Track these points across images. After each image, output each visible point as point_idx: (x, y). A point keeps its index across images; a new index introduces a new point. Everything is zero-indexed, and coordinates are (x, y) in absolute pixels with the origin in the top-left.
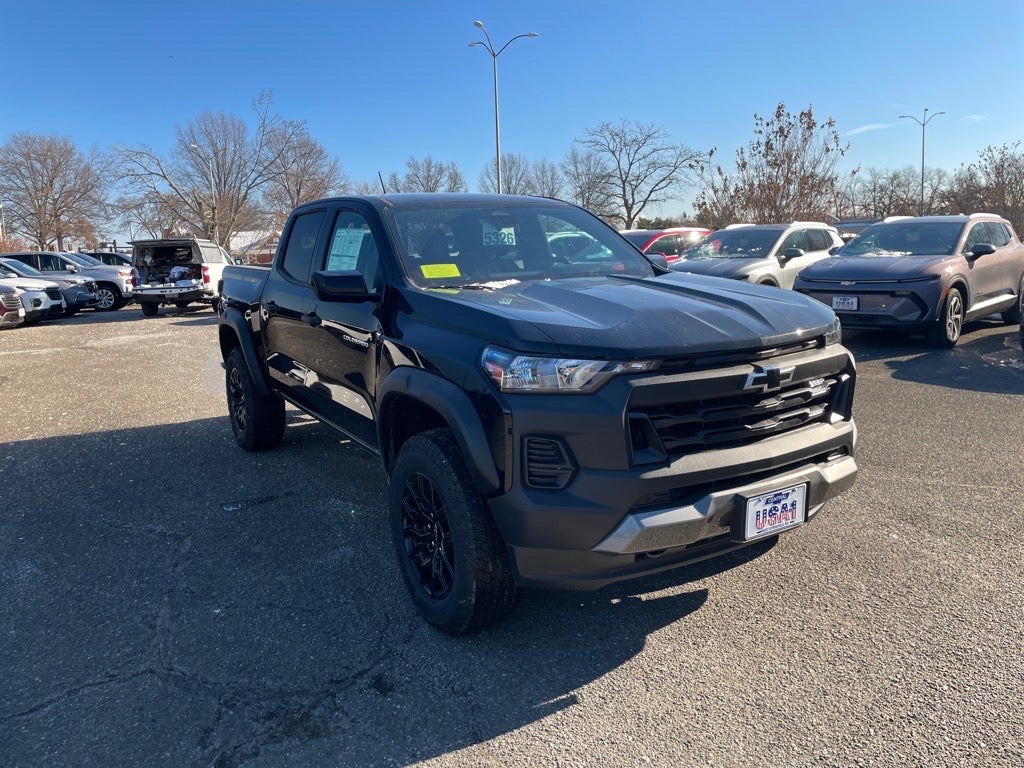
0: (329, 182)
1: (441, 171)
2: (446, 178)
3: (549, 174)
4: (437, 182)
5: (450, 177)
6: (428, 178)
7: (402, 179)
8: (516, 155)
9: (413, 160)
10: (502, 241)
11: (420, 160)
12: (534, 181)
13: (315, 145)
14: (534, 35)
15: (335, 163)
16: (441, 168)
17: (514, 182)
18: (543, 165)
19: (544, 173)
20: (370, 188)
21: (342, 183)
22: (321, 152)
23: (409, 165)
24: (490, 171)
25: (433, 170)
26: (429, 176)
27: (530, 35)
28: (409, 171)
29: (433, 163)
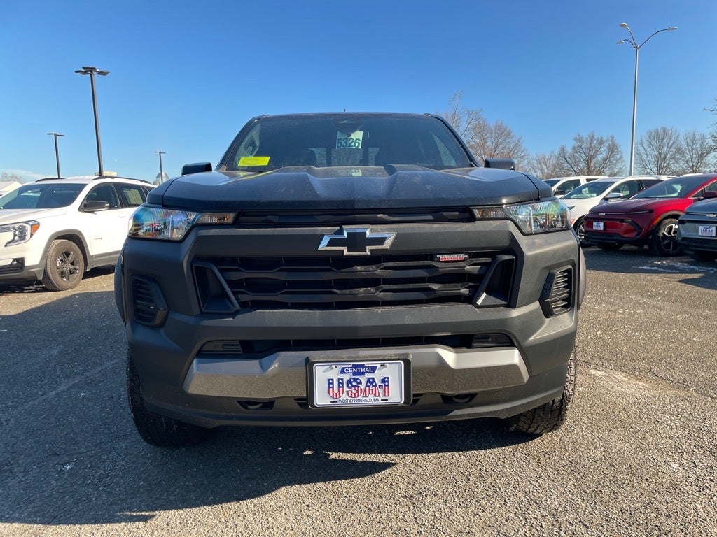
0: (513, 154)
1: (601, 143)
2: (605, 148)
3: (699, 142)
4: (597, 151)
5: (609, 147)
6: (590, 148)
7: (569, 150)
8: (669, 128)
9: (579, 136)
10: (349, 145)
11: (585, 135)
12: (684, 147)
13: (505, 129)
14: (674, 29)
15: (519, 141)
16: (601, 141)
17: (665, 149)
18: (694, 135)
19: (694, 141)
20: (547, 158)
21: (523, 154)
22: (510, 133)
23: (576, 139)
24: (644, 140)
25: (595, 142)
26: (591, 147)
27: (670, 29)
28: (574, 143)
29: (596, 137)
